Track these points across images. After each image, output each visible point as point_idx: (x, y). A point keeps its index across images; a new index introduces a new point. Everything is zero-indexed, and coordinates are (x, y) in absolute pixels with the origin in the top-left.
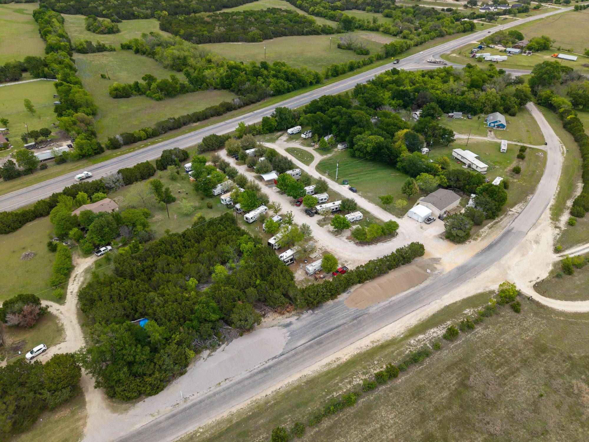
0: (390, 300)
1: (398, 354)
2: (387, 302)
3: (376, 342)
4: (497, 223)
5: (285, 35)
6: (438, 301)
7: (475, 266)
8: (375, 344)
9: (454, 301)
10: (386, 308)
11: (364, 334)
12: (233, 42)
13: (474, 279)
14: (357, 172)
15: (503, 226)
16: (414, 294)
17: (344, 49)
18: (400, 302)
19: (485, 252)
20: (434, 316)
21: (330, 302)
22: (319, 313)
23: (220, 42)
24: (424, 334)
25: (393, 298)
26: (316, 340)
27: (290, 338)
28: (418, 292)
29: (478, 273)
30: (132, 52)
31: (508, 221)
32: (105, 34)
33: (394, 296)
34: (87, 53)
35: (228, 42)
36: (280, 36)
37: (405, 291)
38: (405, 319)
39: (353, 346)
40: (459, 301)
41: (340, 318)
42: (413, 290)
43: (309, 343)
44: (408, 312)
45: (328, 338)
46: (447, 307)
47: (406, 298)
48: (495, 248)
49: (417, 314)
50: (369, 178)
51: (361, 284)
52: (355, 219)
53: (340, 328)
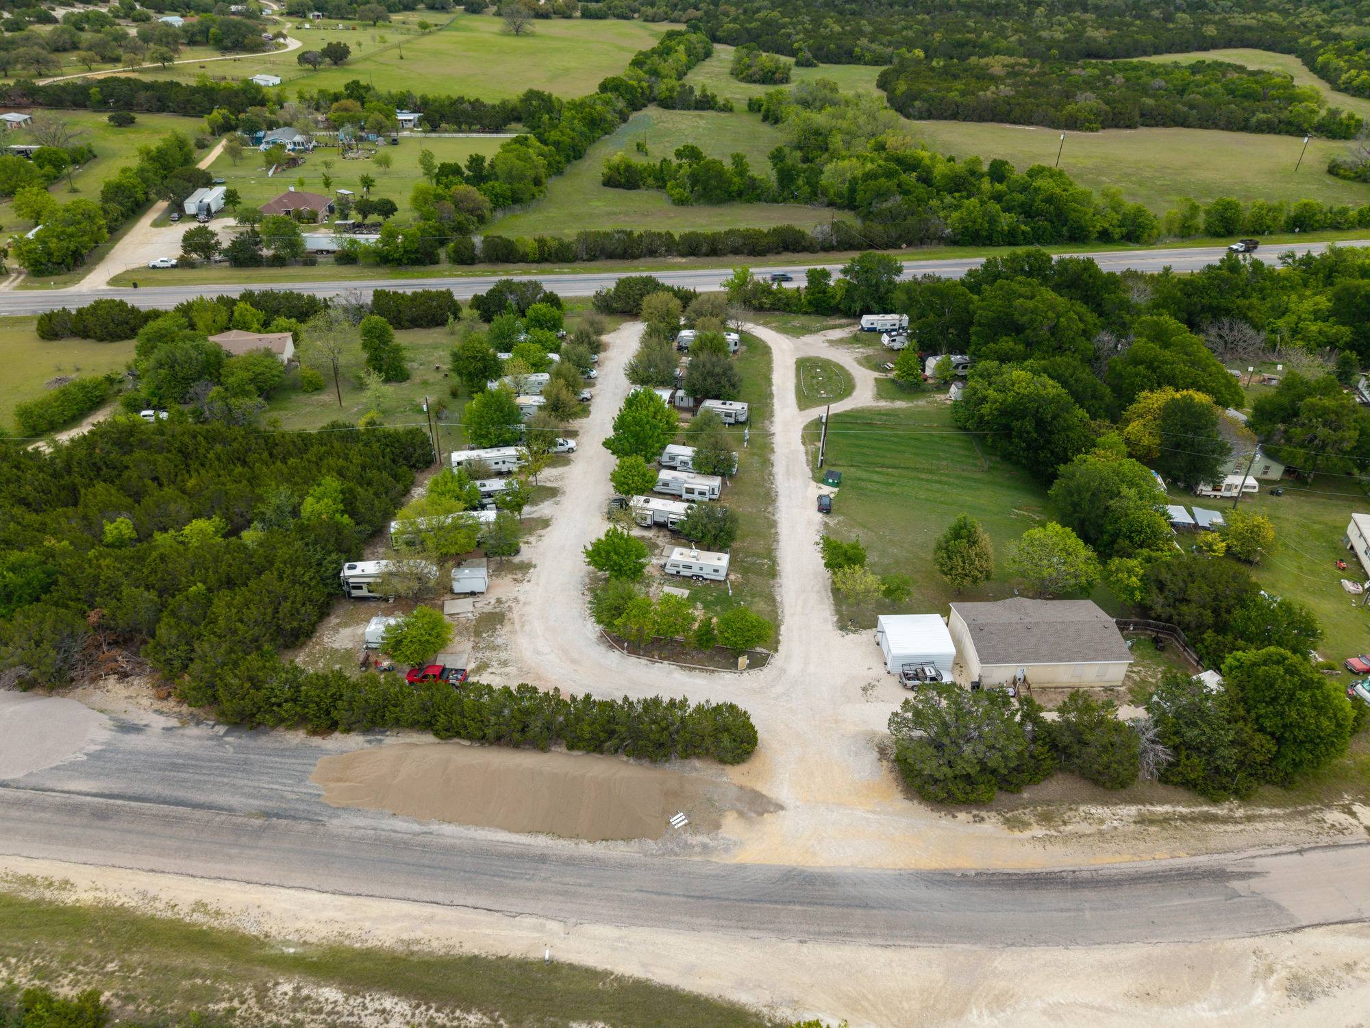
0: (434, 827)
1: (190, 996)
2: (416, 827)
3: (206, 913)
4: (1214, 819)
5: (1184, 123)
6: (553, 926)
7: (866, 906)
8: (198, 917)
9: (601, 967)
10: (379, 842)
11: (218, 868)
12: (1014, 123)
13: (791, 946)
14: (916, 469)
15: (1213, 843)
16: (522, 857)
17: (1344, 178)
18: (449, 850)
19: (979, 885)
20: (473, 965)
21: (296, 738)
22: (234, 744)
23: (981, 119)
24: (349, 994)
25: (448, 829)
26: (111, 801)
27: (85, 758)
28: (543, 859)
29: (841, 935)
30: (760, 116)
31: (1273, 837)
32: (755, 82)
33: (461, 823)
34: (674, 108)
35: (1001, 121)
36: (1165, 125)
37: (510, 830)
38: (376, 907)
39: (144, 881)
40: (619, 979)
41: (246, 790)
42: (541, 842)
43: (89, 799)
44: (413, 894)
45: (138, 815)
46: (552, 968)
47: (483, 853)
48: (1050, 897)
49: (430, 919)
50: (922, 494)
51: (437, 740)
52: (695, 571)
53: (199, 814)
